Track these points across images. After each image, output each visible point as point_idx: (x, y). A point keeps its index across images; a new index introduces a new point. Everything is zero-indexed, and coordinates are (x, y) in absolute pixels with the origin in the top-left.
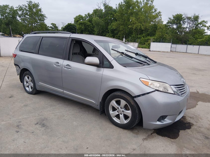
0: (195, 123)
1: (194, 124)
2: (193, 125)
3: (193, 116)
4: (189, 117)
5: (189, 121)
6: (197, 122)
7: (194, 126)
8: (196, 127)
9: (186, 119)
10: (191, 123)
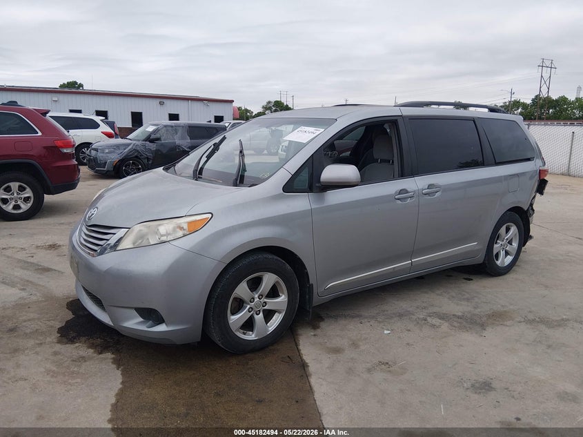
0: (58, 347)
1: (59, 345)
2: (59, 342)
3: (82, 370)
4: (90, 358)
5: (77, 345)
6: (55, 354)
7: (55, 340)
8: (49, 339)
9: (89, 347)
10: (67, 343)
